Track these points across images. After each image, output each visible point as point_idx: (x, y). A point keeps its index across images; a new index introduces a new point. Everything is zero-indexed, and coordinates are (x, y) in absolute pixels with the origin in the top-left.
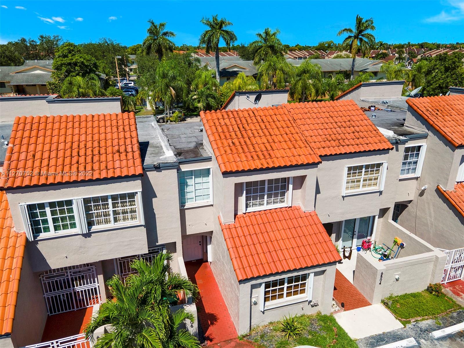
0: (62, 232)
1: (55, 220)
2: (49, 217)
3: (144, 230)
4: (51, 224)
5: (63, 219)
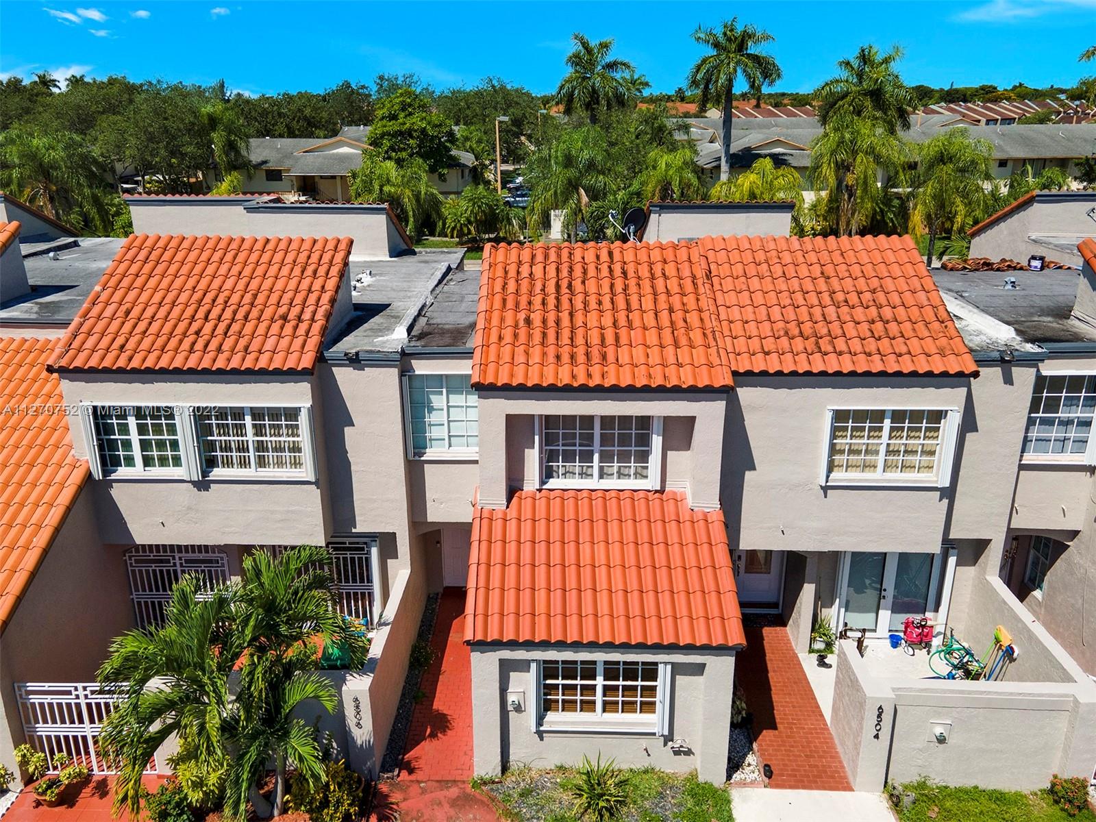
0: (156, 472)
1: (145, 445)
2: (134, 437)
3: (315, 494)
5: (161, 445)
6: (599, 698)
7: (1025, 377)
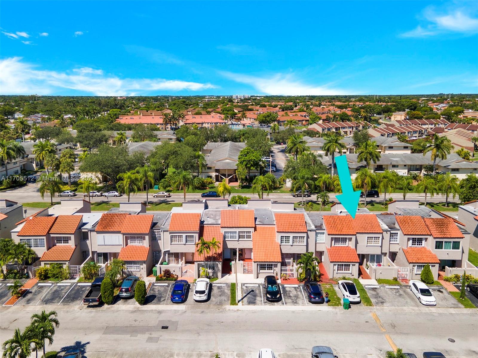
0: (286, 244)
3: (306, 246)
4: (284, 241)
6: (343, 269)
7: (389, 233)
